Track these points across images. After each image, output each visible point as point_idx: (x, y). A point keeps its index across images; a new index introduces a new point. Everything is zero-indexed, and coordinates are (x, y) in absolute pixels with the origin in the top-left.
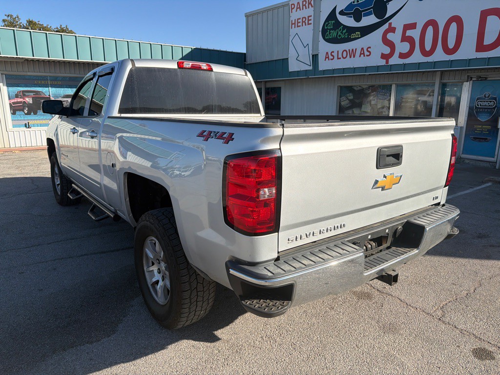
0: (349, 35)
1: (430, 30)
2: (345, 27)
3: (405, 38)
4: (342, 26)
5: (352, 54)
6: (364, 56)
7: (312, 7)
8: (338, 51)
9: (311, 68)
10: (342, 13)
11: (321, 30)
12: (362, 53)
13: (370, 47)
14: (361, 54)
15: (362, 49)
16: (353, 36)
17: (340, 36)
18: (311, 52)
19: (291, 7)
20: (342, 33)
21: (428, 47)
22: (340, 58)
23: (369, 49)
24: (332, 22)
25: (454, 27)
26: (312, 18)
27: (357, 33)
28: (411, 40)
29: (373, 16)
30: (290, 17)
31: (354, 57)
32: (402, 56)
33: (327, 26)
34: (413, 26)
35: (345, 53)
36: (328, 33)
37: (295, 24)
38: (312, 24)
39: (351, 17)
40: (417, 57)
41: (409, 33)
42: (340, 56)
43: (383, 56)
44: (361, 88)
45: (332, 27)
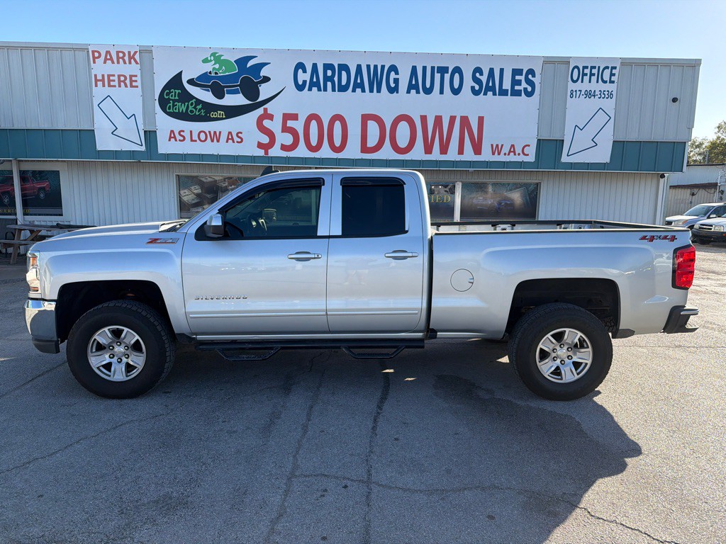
0: (206, 113)
1: (314, 124)
2: (199, 102)
3: (285, 129)
4: (194, 100)
5: (215, 137)
6: (234, 142)
7: (137, 63)
8: (191, 132)
9: (143, 148)
10: (191, 82)
11: (157, 97)
12: (230, 137)
13: (241, 133)
14: (228, 139)
15: (230, 133)
16: (213, 115)
17: (192, 111)
18: (141, 127)
19: (93, 55)
20: (195, 108)
21: (314, 142)
22: (196, 141)
23: (240, 135)
24: (177, 91)
25: (338, 125)
26: (138, 78)
27: (219, 112)
28: (294, 132)
29: (241, 95)
30: (90, 69)
31: (218, 141)
32: (284, 148)
33: (168, 94)
34: (295, 117)
35: (202, 135)
36: (171, 104)
37: (103, 80)
38: (140, 86)
39: (208, 91)
40: (302, 151)
41: (290, 123)
42: (195, 137)
43: (260, 145)
44: (212, 180)
45: (177, 98)
